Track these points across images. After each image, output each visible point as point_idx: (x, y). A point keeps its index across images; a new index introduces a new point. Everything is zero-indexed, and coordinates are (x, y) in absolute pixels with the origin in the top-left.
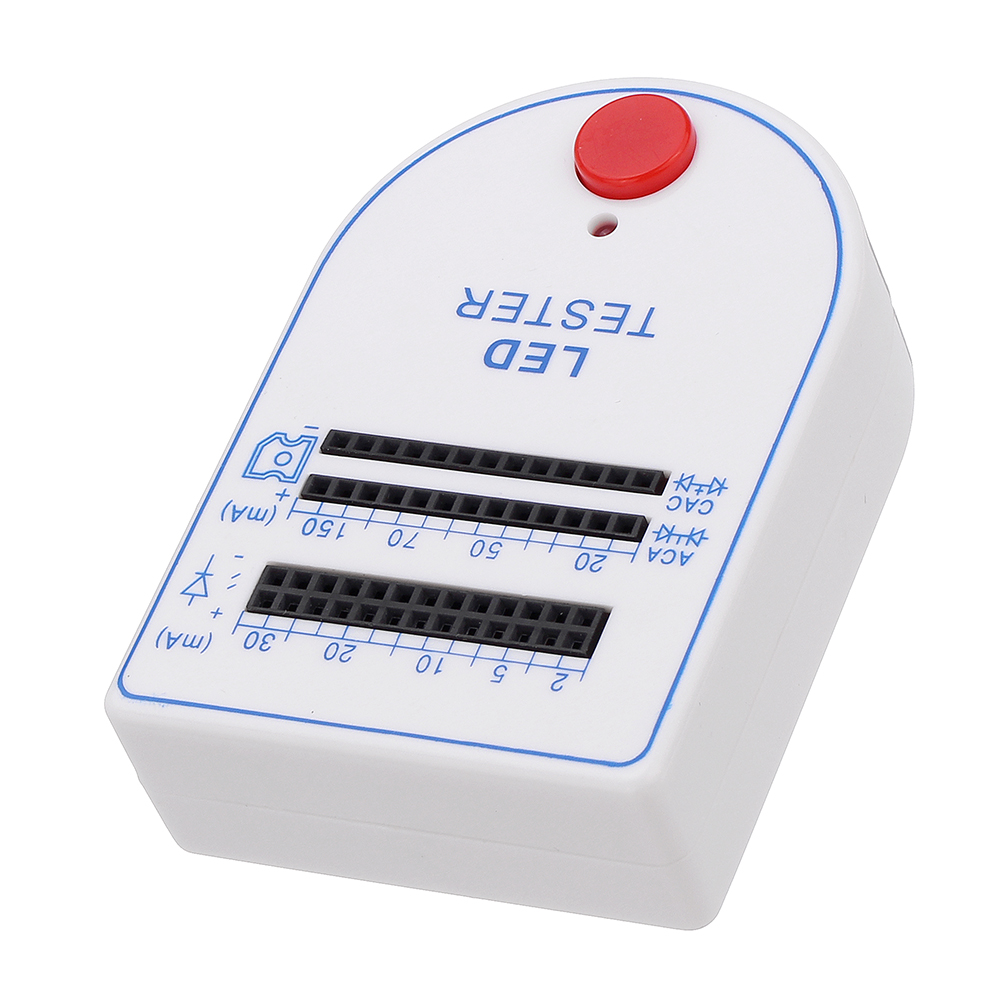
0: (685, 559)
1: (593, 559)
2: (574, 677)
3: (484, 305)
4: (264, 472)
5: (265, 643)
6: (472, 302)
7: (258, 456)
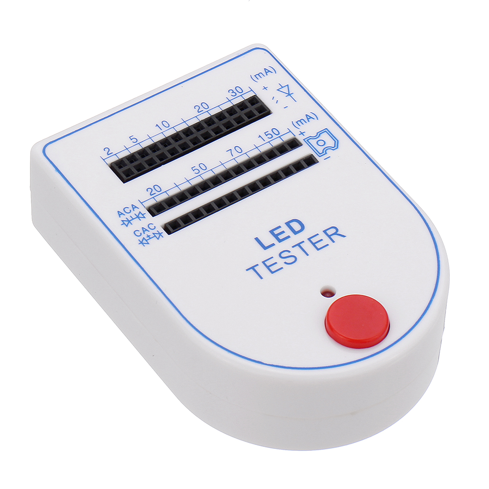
0: (120, 214)
1: (154, 191)
2: (105, 156)
3: (329, 236)
4: (321, 135)
5: (233, 92)
6: (335, 234)
7: (332, 138)
